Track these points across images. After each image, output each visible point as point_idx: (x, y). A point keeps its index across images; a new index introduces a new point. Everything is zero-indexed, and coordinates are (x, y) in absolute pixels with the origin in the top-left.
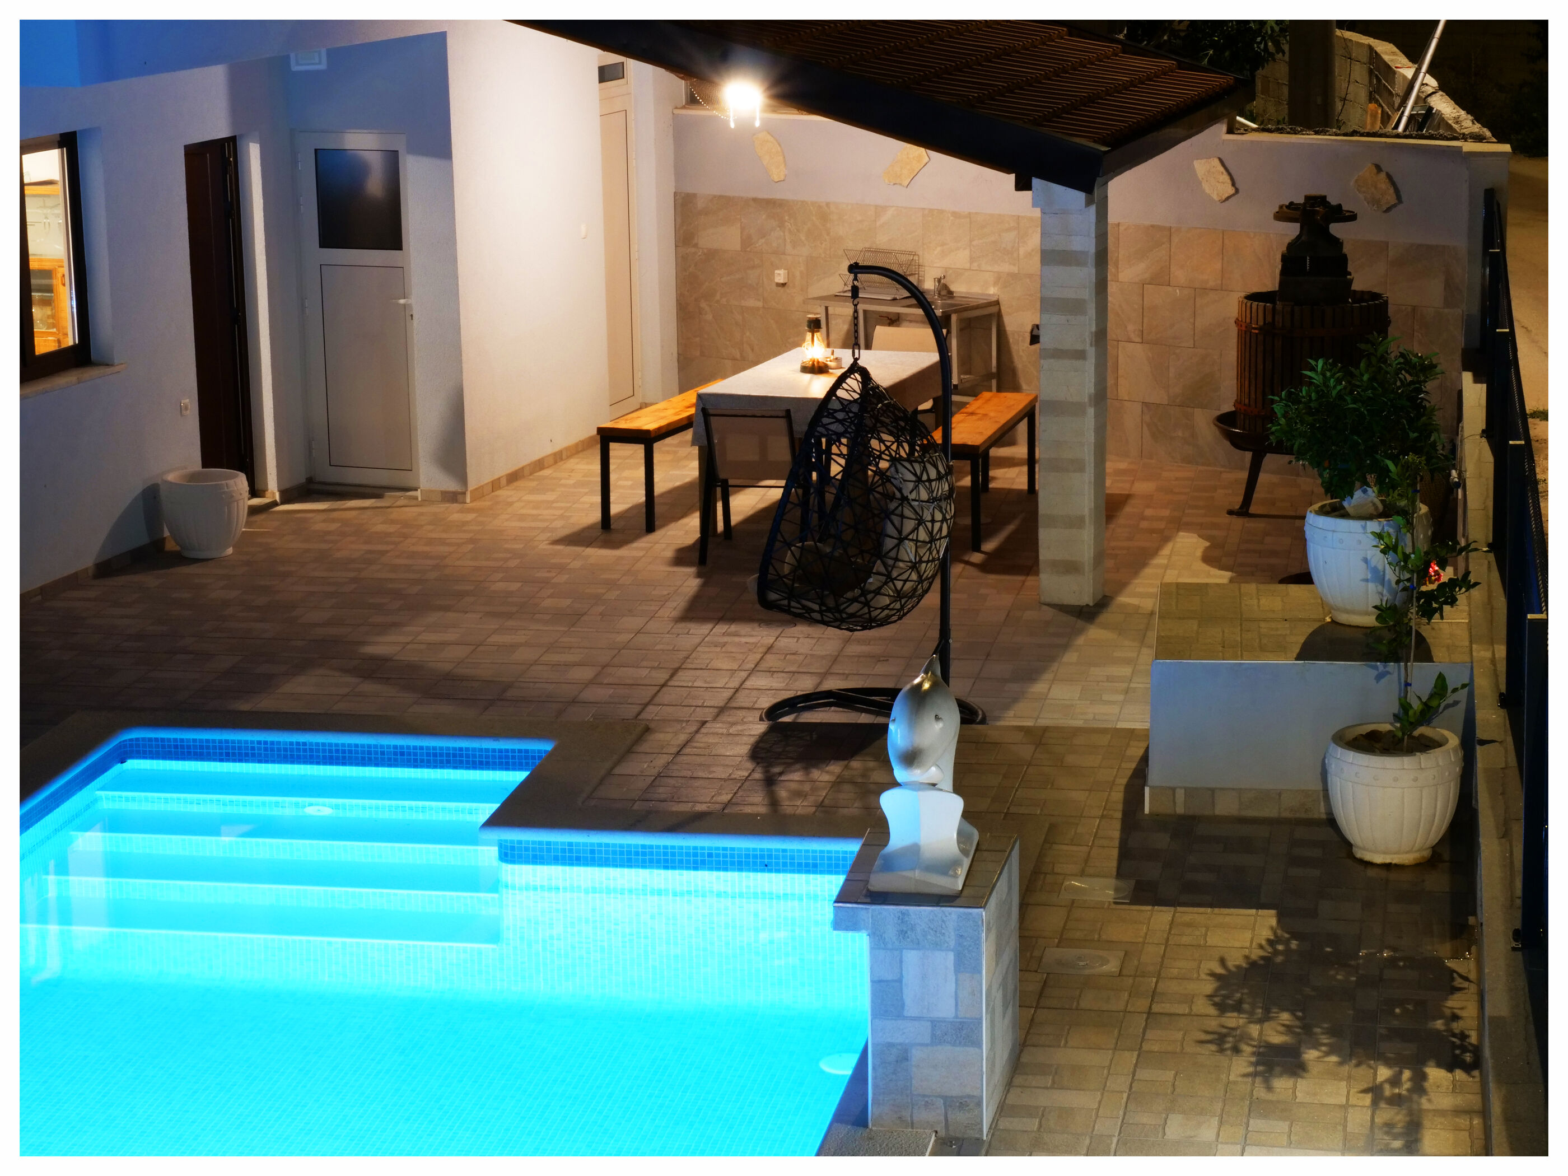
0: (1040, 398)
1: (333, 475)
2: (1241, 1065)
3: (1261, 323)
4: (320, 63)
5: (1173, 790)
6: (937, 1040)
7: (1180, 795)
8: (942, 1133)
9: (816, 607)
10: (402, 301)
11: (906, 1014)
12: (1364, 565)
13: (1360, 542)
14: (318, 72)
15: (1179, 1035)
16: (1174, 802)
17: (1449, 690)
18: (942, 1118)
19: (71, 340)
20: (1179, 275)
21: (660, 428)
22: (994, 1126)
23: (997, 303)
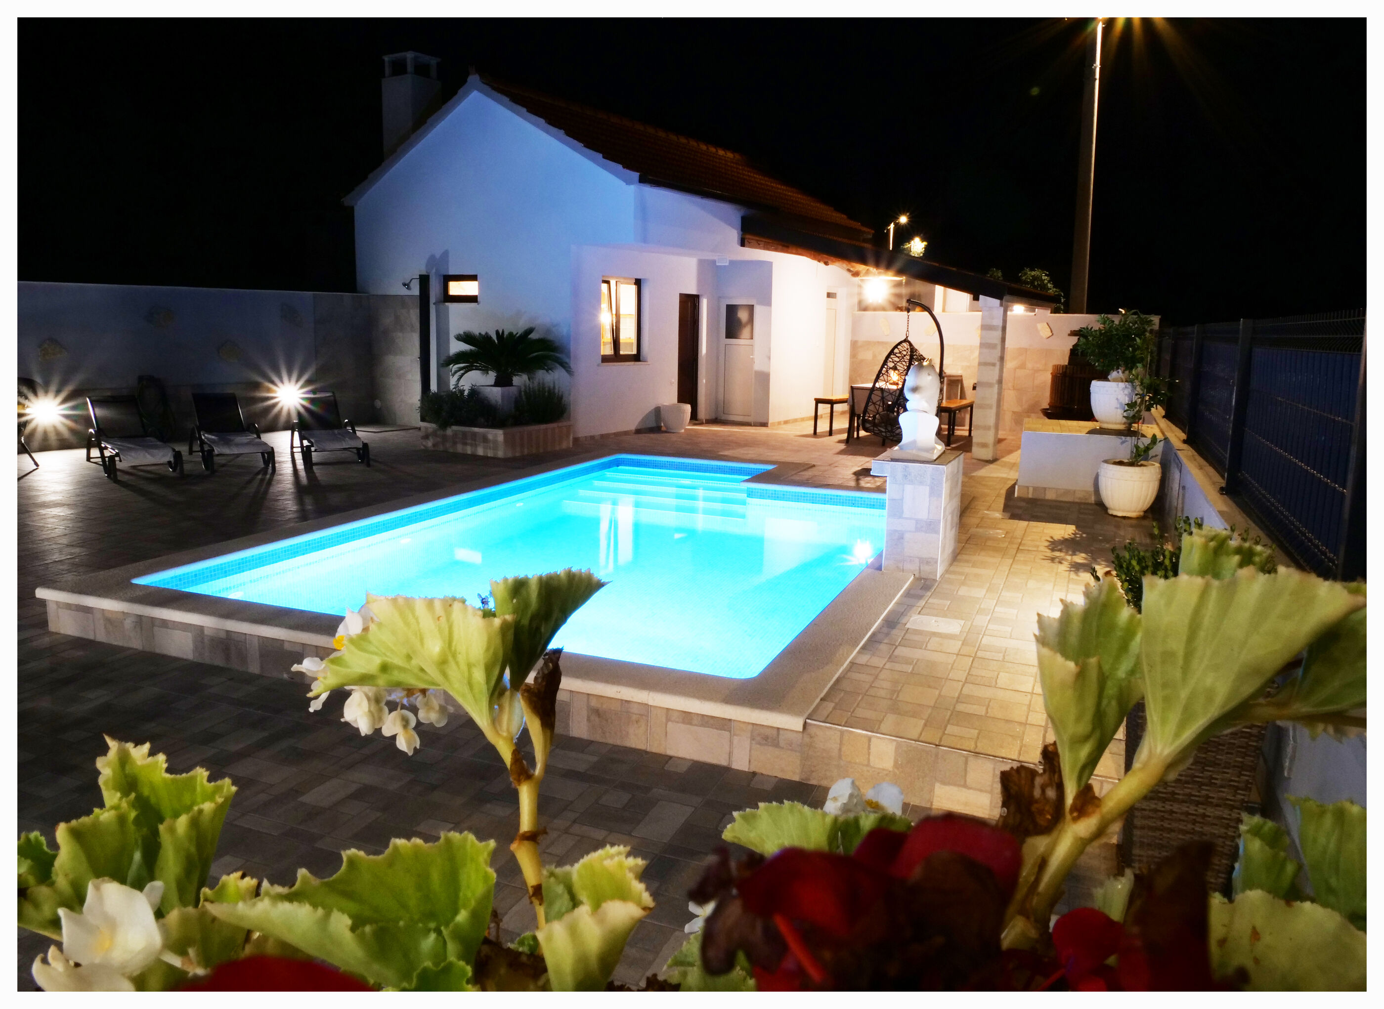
0: (976, 402)
1: (724, 417)
2: (1065, 567)
3: (1061, 372)
4: (726, 263)
5: (1028, 487)
6: (918, 530)
7: (1031, 489)
8: (917, 576)
9: (883, 430)
10: (751, 357)
11: (904, 516)
12: (1116, 401)
13: (1115, 391)
14: (725, 266)
15: (1033, 556)
16: (1028, 493)
17: (1158, 441)
18: (918, 568)
19: (634, 352)
20: (1029, 365)
21: (836, 400)
22: (942, 576)
23: (961, 376)
